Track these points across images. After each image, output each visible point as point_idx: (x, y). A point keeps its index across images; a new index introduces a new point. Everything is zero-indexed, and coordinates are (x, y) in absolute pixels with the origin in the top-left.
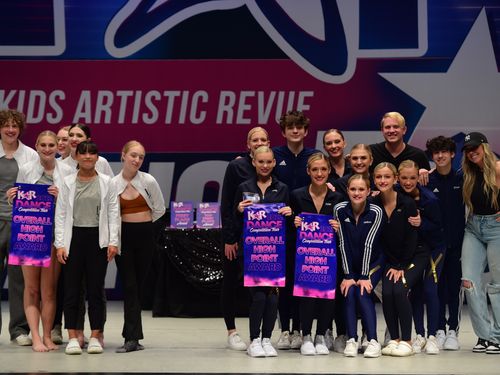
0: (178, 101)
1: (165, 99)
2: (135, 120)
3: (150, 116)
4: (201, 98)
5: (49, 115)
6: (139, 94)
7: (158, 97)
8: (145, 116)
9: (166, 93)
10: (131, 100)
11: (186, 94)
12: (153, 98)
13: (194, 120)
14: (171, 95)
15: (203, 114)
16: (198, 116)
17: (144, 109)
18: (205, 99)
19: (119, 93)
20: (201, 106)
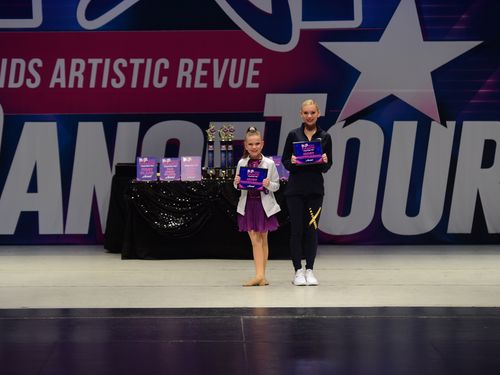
0: (142, 67)
1: (131, 66)
2: (104, 85)
3: (118, 81)
4: (162, 65)
5: (29, 81)
6: (108, 61)
7: (125, 64)
8: (113, 81)
9: (132, 61)
10: (101, 67)
11: (149, 61)
12: (120, 65)
13: (157, 85)
14: (137, 62)
15: (165, 79)
16: (160, 81)
17: (112, 74)
18: (167, 66)
19: (90, 61)
20: (163, 72)
